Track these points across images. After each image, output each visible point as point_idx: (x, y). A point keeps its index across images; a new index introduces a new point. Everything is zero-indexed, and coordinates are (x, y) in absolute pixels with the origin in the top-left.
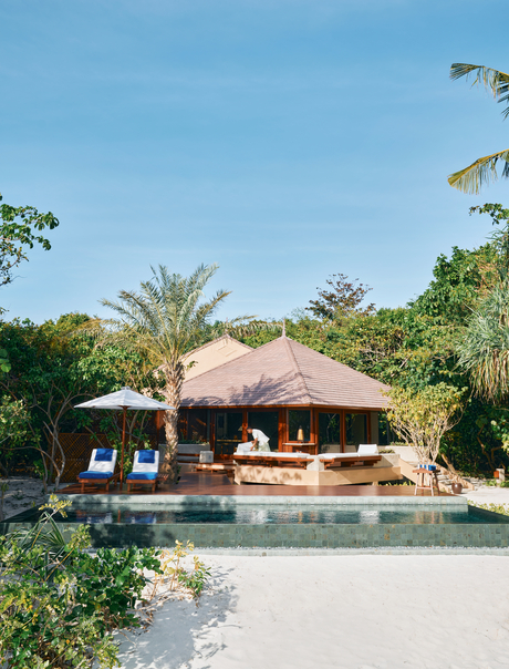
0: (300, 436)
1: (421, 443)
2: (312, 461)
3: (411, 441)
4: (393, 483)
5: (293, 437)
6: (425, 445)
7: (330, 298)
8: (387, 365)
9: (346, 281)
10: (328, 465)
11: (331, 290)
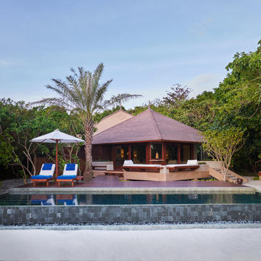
0: (157, 157)
1: (221, 158)
2: (162, 168)
3: (215, 158)
4: (205, 179)
5: (154, 157)
6: (223, 160)
7: (173, 95)
8: (202, 122)
9: (180, 87)
10: (171, 170)
11: (173, 92)
